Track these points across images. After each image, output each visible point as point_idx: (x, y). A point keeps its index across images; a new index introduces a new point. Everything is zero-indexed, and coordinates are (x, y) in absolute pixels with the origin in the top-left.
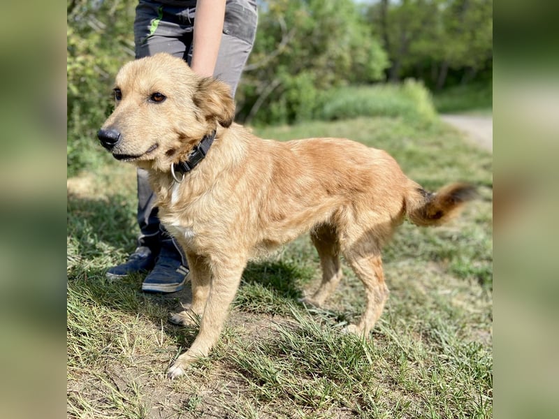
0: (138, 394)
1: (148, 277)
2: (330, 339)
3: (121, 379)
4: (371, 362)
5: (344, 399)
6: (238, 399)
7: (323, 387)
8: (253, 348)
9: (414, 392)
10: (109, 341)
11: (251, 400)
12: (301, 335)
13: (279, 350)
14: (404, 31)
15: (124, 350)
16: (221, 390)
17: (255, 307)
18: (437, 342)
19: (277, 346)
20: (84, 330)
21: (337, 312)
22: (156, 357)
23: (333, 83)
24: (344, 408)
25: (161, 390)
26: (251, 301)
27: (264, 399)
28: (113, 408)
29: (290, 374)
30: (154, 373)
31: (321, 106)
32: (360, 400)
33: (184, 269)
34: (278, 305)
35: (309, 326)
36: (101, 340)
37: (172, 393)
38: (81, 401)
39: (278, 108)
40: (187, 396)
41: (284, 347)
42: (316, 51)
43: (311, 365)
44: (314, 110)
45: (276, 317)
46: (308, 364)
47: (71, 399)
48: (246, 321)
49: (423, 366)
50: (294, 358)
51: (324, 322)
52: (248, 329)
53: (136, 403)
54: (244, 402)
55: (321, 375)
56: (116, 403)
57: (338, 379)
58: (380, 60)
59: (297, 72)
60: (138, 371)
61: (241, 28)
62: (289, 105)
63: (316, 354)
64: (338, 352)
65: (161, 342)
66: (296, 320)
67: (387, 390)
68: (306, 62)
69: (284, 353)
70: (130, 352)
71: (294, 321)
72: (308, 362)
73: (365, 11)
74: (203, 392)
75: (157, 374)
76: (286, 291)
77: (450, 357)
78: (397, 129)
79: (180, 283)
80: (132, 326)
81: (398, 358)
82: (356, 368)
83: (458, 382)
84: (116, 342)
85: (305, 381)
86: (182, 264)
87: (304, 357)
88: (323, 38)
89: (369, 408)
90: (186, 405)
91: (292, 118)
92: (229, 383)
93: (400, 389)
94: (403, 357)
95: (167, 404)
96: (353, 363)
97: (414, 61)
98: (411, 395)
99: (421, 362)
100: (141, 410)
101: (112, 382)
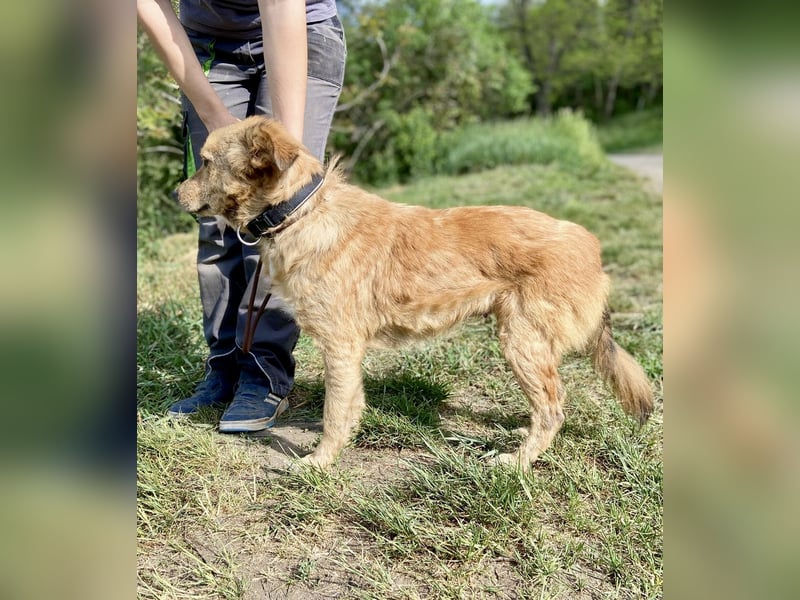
0: (233, 566)
1: (227, 413)
2: (476, 473)
3: (207, 548)
4: (531, 498)
5: (499, 547)
6: (363, 560)
7: (471, 534)
8: (377, 494)
9: (589, 532)
10: (184, 501)
11: (380, 559)
12: (439, 472)
13: (411, 494)
14: (552, 38)
15: (206, 511)
16: (340, 549)
17: (374, 440)
18: (616, 467)
19: (408, 489)
20: (149, 488)
21: (484, 438)
22: (249, 515)
23: (458, 119)
24: (500, 558)
25: (261, 557)
26: (369, 434)
27: (396, 555)
28: (201, 585)
29: (428, 522)
30: (250, 536)
31: (445, 153)
32: (520, 546)
33: (274, 397)
34: (405, 435)
35: (448, 459)
36: (173, 500)
37: (276, 559)
38: (158, 579)
39: (385, 161)
40: (296, 562)
41: (418, 489)
42: (432, 77)
43: (454, 508)
44: (434, 161)
45: (404, 452)
46: (449, 508)
47: (143, 579)
48: (365, 460)
49: (599, 498)
50: (431, 501)
51: (468, 453)
52: (368, 470)
53: (231, 576)
54: (371, 562)
55: (467, 520)
56: (205, 578)
57: (489, 523)
58: (521, 84)
59: (407, 108)
60: (227, 535)
61: (323, 66)
62: (399, 154)
63: (460, 493)
64: (487, 489)
65: (255, 496)
66: (431, 453)
67: (553, 532)
68: (419, 92)
69: (419, 496)
70: (214, 513)
71: (427, 455)
72: (450, 505)
73: (496, 14)
74: (317, 554)
75: (253, 538)
76: (414, 416)
77: (634, 485)
78: (553, 179)
79: (270, 417)
80: (212, 478)
81: (566, 491)
82: (512, 507)
83: (645, 515)
84: (193, 500)
85: (447, 530)
86: (271, 392)
87: (444, 499)
88: (440, 58)
89: (531, 554)
90: (296, 573)
91: (404, 174)
92: (350, 541)
93: (570, 530)
94: (572, 488)
95: (270, 574)
96: (508, 501)
97: (569, 80)
98: (584, 535)
99: (597, 494)
100: (238, 584)
101: (195, 553)
